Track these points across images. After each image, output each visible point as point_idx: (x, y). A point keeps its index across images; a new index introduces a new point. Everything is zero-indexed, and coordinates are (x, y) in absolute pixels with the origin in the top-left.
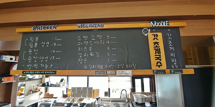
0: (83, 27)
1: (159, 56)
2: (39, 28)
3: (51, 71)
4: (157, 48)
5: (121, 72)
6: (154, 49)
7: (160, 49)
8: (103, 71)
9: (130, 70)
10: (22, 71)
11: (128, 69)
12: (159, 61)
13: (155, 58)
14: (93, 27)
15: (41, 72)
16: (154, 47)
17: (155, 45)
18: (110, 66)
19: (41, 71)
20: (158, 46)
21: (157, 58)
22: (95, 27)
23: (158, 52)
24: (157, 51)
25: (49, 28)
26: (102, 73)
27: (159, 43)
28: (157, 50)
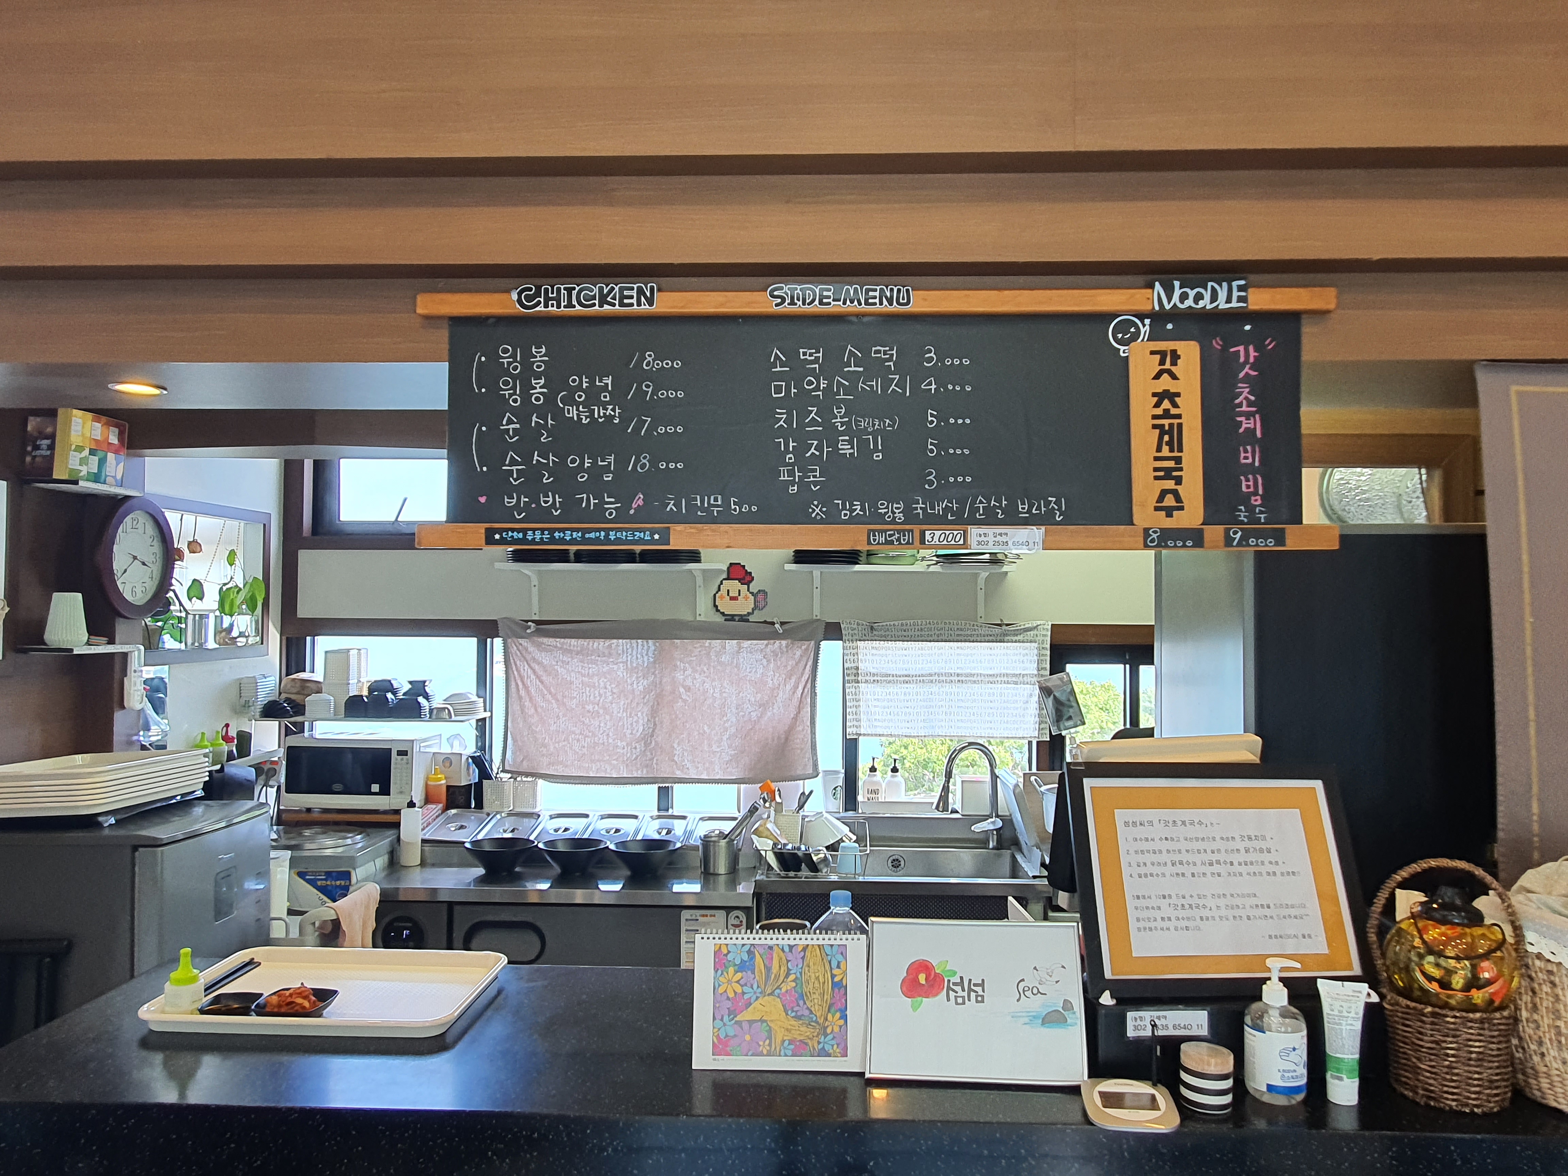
0: (800, 303)
1: (1171, 464)
2: (552, 299)
3: (640, 530)
4: (1166, 422)
5: (991, 534)
6: (1155, 427)
7: (1180, 426)
8: (904, 531)
9: (1034, 527)
10: (481, 528)
11: (1026, 522)
12: (1170, 484)
13: (1156, 469)
14: (852, 302)
15: (587, 536)
16: (1155, 417)
17: (1157, 405)
18: (939, 509)
19: (590, 531)
20: (1174, 411)
21: (1162, 474)
22: (867, 303)
23: (1170, 444)
24: (1166, 438)
25: (614, 298)
26: (898, 540)
27: (1178, 395)
28: (1166, 433)
